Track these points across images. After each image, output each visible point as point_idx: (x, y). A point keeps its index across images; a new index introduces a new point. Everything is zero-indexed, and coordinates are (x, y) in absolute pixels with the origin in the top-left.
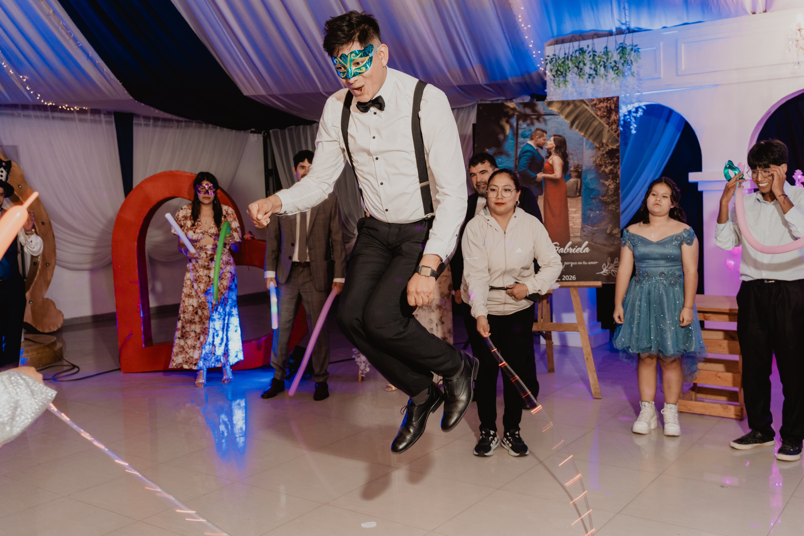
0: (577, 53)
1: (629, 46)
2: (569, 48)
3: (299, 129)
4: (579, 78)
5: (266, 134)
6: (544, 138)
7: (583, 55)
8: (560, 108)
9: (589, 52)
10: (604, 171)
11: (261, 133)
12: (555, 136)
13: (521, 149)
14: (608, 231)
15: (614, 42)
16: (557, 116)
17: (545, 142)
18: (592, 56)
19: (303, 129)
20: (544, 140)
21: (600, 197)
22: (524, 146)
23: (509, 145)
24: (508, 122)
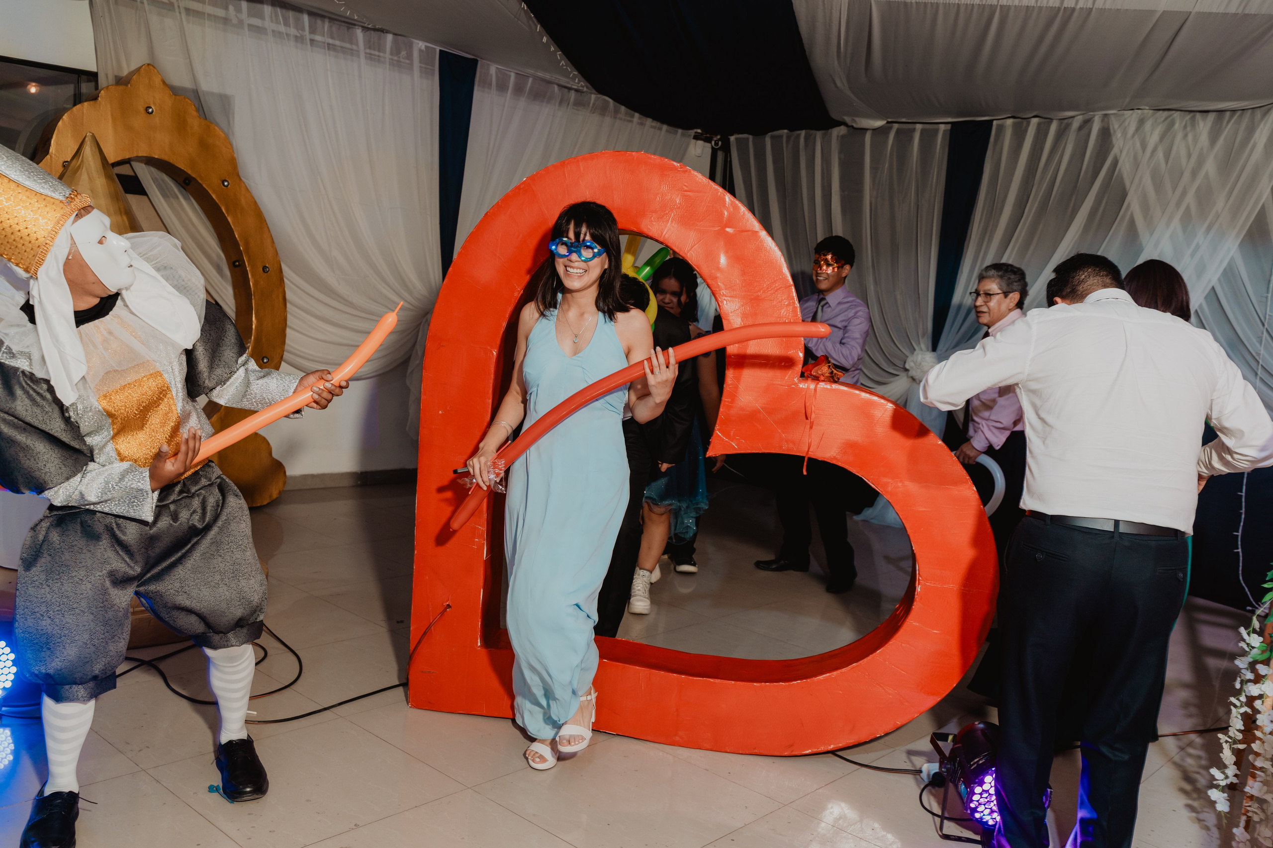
3: (798, 136)
5: (720, 143)
11: (708, 140)
19: (807, 139)
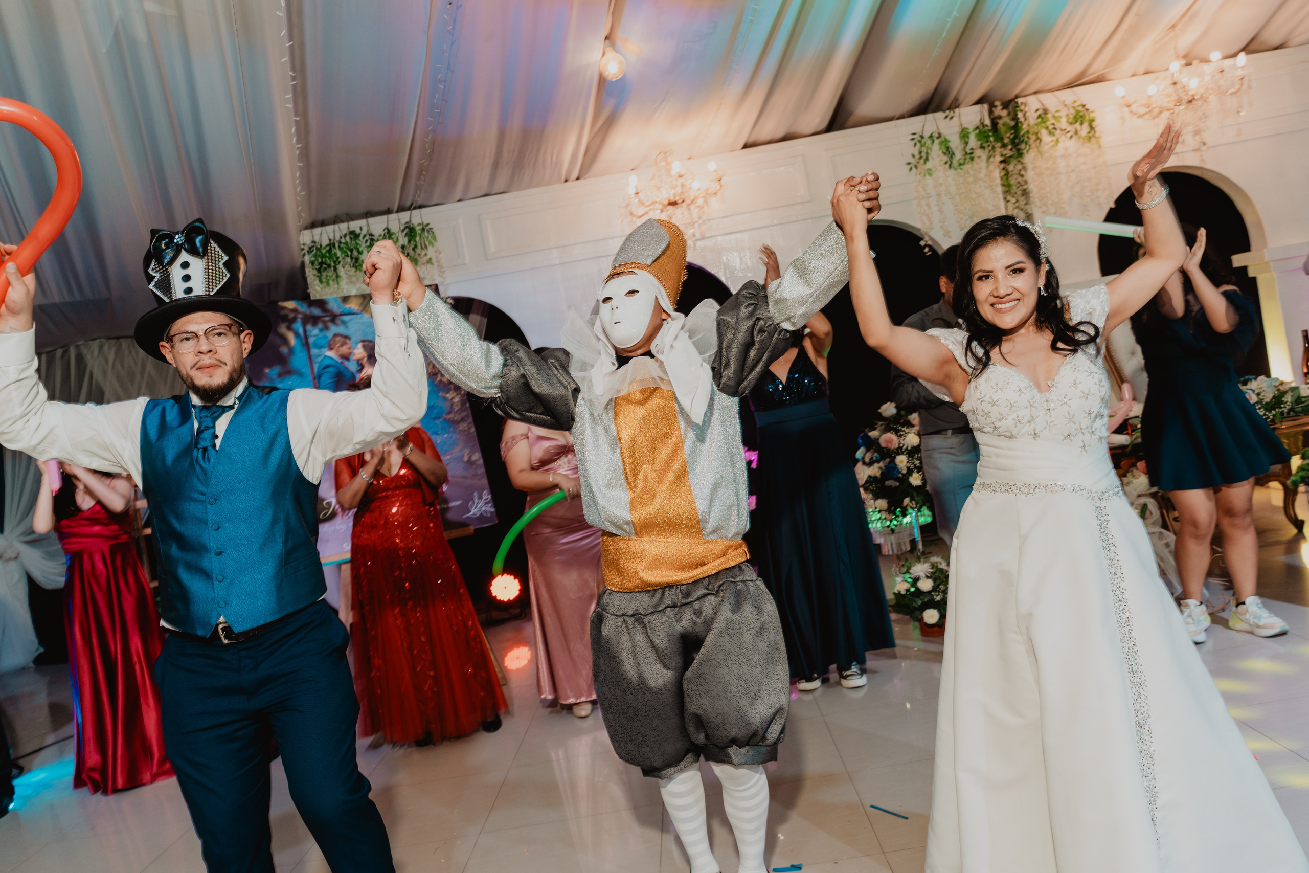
0: (348, 238)
1: (419, 225)
2: (334, 231)
4: (356, 271)
6: (348, 346)
7: (355, 240)
8: (361, 304)
9: (365, 236)
10: (441, 381)
12: (363, 341)
13: (318, 364)
14: (466, 459)
15: (398, 221)
16: (360, 316)
17: (350, 351)
18: (369, 241)
20: (350, 348)
21: (444, 416)
22: (322, 360)
23: (299, 360)
24: (289, 328)
